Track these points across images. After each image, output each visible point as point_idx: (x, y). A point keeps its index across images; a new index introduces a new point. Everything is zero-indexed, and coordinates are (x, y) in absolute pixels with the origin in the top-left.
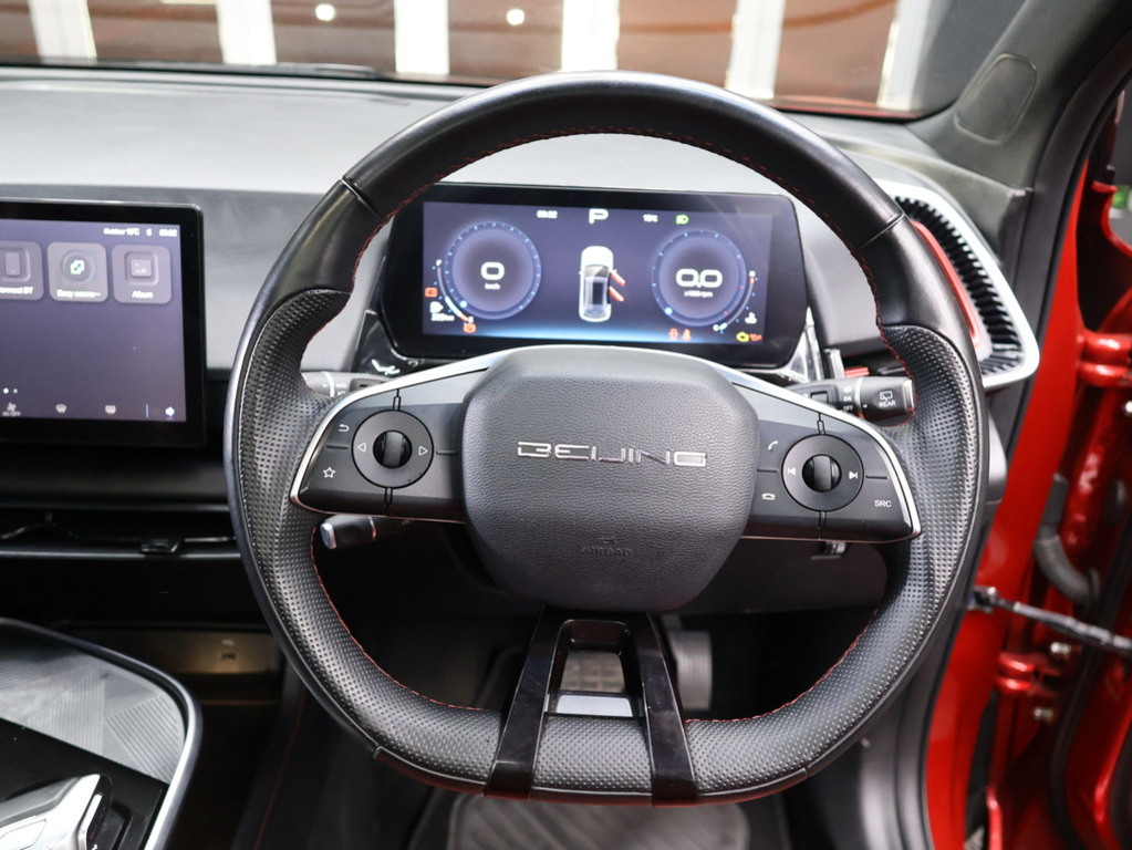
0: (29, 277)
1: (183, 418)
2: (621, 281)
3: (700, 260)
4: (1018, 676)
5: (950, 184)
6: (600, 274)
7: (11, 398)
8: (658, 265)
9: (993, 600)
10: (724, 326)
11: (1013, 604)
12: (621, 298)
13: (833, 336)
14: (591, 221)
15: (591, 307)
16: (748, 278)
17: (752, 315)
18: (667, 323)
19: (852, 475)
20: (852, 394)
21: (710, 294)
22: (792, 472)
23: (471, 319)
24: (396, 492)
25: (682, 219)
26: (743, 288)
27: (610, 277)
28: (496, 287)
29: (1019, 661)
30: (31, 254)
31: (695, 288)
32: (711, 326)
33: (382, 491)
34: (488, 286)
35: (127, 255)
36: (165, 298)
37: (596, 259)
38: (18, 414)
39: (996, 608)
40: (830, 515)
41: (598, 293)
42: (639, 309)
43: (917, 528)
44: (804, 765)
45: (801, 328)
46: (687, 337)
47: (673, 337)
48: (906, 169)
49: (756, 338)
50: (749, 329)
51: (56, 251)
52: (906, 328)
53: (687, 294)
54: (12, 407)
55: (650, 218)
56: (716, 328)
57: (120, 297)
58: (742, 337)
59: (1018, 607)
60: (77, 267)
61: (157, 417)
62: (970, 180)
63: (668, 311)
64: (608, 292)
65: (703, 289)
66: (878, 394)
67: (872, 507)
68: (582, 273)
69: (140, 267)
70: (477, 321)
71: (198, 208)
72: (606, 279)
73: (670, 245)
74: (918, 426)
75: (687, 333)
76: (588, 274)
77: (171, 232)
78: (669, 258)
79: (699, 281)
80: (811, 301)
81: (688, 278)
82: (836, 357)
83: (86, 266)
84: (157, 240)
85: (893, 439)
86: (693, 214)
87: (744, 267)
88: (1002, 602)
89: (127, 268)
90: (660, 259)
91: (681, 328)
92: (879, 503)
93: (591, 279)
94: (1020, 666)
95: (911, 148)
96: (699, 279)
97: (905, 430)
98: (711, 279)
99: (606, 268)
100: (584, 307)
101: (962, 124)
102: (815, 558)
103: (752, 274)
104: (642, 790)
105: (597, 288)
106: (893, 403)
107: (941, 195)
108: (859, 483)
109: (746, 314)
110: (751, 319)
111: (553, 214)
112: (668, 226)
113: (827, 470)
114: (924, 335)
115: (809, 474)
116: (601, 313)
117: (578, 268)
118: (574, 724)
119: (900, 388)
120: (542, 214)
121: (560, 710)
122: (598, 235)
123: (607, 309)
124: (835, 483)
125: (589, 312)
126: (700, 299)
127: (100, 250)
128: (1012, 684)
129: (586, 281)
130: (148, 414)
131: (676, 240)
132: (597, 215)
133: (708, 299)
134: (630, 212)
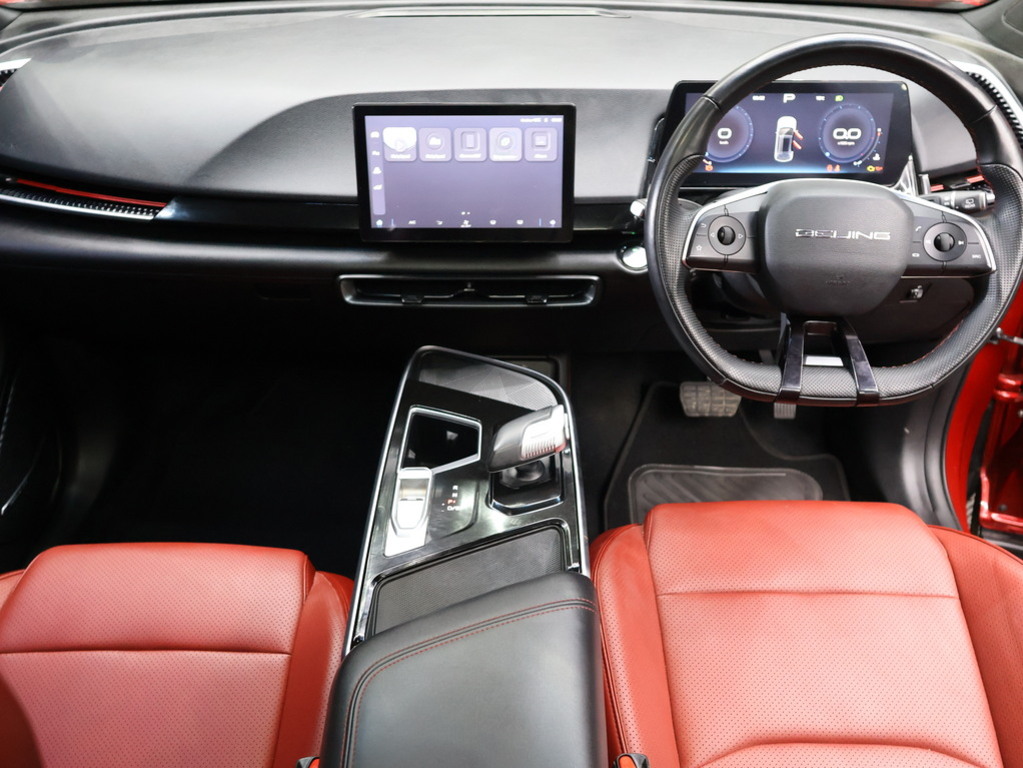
0: (478, 149)
1: (560, 226)
2: (800, 136)
3: (846, 124)
4: (1009, 388)
5: (995, 61)
6: (788, 133)
7: (466, 217)
8: (823, 127)
9: (999, 336)
10: (860, 162)
11: (1013, 338)
12: (800, 147)
13: (925, 166)
14: (785, 101)
15: (782, 153)
16: (877, 132)
17: (877, 155)
18: (825, 161)
19: (960, 243)
20: (949, 201)
21: (853, 143)
22: (929, 242)
23: (710, 163)
24: (730, 257)
25: (839, 98)
26: (873, 138)
27: (794, 135)
28: (726, 143)
29: (1011, 379)
30: (480, 135)
31: (844, 140)
32: (852, 163)
33: (723, 257)
34: (721, 143)
35: (533, 133)
36: (553, 157)
37: (787, 124)
38: (469, 226)
39: (1001, 341)
40: (949, 263)
41: (786, 143)
42: (810, 153)
43: (994, 268)
44: (932, 385)
45: (906, 161)
46: (837, 170)
47: (829, 170)
48: (966, 51)
49: (879, 169)
50: (875, 164)
51: (494, 133)
52: (994, 165)
53: (839, 143)
54: (466, 222)
55: (820, 98)
56: (855, 164)
57: (528, 158)
58: (871, 169)
59: (1016, 340)
60: (505, 142)
61: (545, 226)
62: (1011, 60)
63: (827, 154)
64: (792, 144)
65: (849, 140)
66: (965, 200)
67: (970, 258)
68: (777, 133)
69: (539, 141)
70: (714, 164)
71: (573, 104)
72: (791, 136)
73: (831, 114)
74: (995, 216)
75: (838, 167)
76: (780, 134)
77: (559, 120)
78: (831, 121)
79: (847, 136)
80: (913, 150)
81: (840, 134)
82: (925, 178)
83: (511, 140)
84: (551, 125)
85: (982, 223)
86: (827, 95)
87: (874, 124)
88: (1005, 337)
89: (533, 140)
90: (824, 123)
91: (834, 165)
92: (974, 256)
93: (783, 136)
94: (1012, 382)
95: (968, 35)
96: (847, 134)
97: (989, 219)
98: (854, 134)
99: (792, 129)
100: (777, 153)
101: (1008, 21)
102: (902, 302)
103: (879, 130)
104: (852, 397)
105: (786, 142)
106: (974, 206)
107: (990, 69)
108: (963, 248)
109: (873, 155)
110: (877, 158)
111: (762, 98)
112: (830, 102)
113: (947, 241)
114: (1004, 169)
115: (938, 244)
116: (787, 156)
117: (775, 130)
118: (815, 369)
119: (978, 197)
120: (756, 98)
121: (807, 363)
122: (788, 110)
123: (791, 154)
124: (951, 247)
125: (780, 157)
126: (847, 146)
127: (517, 132)
128: (1005, 394)
129: (780, 137)
130: (540, 224)
131: (835, 111)
132: (788, 97)
133: (852, 146)
134: (809, 95)
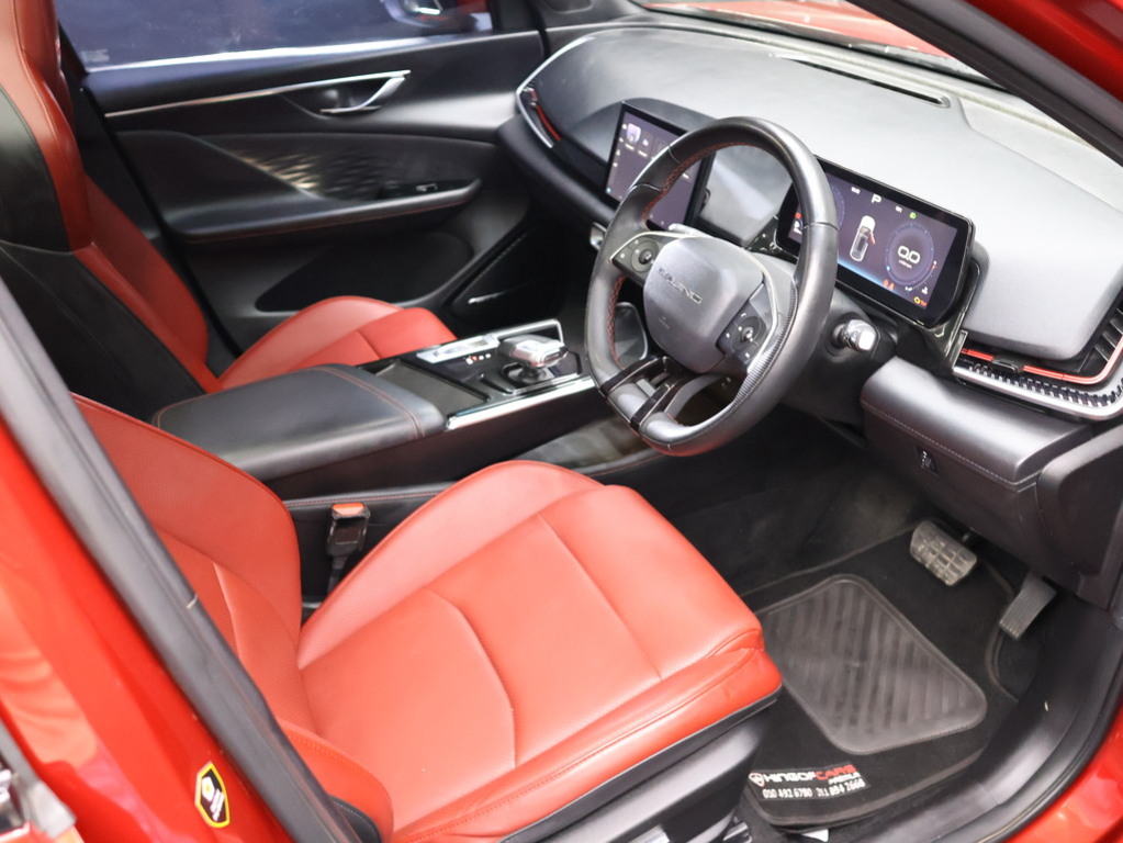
2: (873, 241)
3: (913, 244)
6: (866, 233)
8: (892, 239)
10: (910, 289)
15: (856, 250)
16: (932, 265)
17: (926, 288)
18: (885, 275)
21: (911, 266)
25: (913, 215)
26: (928, 269)
27: (870, 237)
31: (905, 260)
32: (904, 287)
37: (867, 224)
41: (862, 243)
46: (891, 288)
47: (885, 285)
49: (924, 304)
50: (922, 297)
53: (900, 261)
56: (906, 289)
58: (917, 300)
63: (888, 268)
65: (909, 262)
68: (859, 230)
72: (867, 238)
73: (902, 229)
75: (892, 285)
76: (861, 231)
78: (899, 236)
81: (904, 252)
87: (933, 255)
90: (895, 235)
91: (890, 281)
93: (861, 235)
96: (908, 256)
98: (914, 257)
99: (870, 231)
100: (853, 249)
103: (935, 263)
105: (862, 241)
109: (923, 287)
110: (925, 291)
111: (858, 192)
112: (905, 217)
116: (859, 256)
117: (858, 226)
120: (854, 189)
122: (873, 211)
123: (862, 256)
125: (854, 253)
126: (905, 267)
129: (859, 235)
131: (906, 227)
132: (876, 198)
133: (908, 269)
134: (891, 202)
